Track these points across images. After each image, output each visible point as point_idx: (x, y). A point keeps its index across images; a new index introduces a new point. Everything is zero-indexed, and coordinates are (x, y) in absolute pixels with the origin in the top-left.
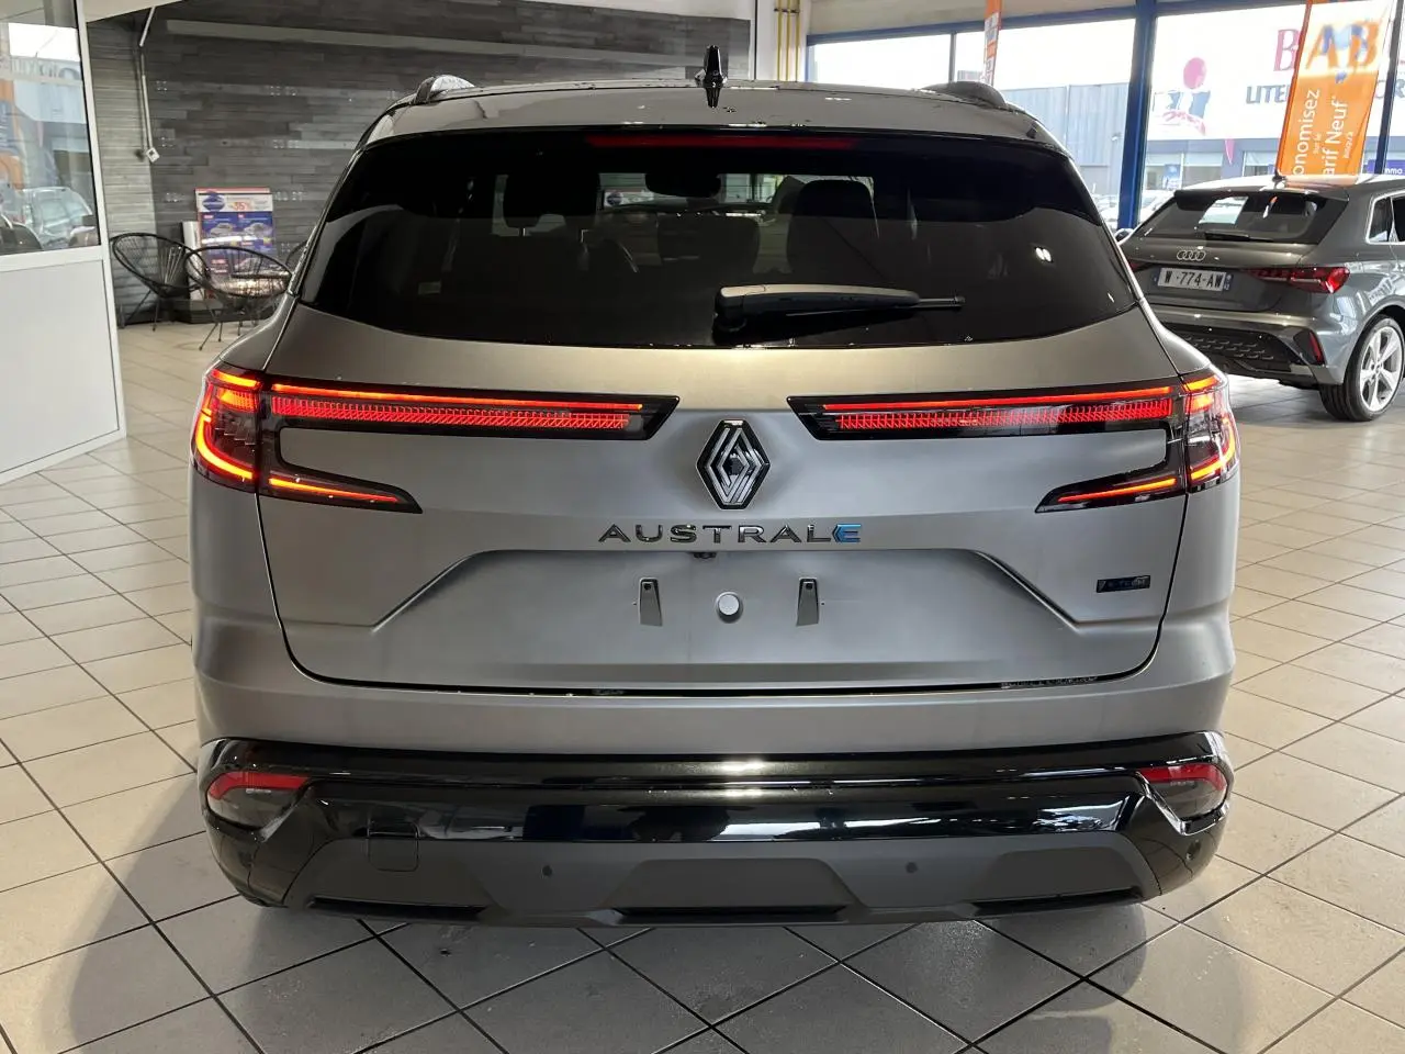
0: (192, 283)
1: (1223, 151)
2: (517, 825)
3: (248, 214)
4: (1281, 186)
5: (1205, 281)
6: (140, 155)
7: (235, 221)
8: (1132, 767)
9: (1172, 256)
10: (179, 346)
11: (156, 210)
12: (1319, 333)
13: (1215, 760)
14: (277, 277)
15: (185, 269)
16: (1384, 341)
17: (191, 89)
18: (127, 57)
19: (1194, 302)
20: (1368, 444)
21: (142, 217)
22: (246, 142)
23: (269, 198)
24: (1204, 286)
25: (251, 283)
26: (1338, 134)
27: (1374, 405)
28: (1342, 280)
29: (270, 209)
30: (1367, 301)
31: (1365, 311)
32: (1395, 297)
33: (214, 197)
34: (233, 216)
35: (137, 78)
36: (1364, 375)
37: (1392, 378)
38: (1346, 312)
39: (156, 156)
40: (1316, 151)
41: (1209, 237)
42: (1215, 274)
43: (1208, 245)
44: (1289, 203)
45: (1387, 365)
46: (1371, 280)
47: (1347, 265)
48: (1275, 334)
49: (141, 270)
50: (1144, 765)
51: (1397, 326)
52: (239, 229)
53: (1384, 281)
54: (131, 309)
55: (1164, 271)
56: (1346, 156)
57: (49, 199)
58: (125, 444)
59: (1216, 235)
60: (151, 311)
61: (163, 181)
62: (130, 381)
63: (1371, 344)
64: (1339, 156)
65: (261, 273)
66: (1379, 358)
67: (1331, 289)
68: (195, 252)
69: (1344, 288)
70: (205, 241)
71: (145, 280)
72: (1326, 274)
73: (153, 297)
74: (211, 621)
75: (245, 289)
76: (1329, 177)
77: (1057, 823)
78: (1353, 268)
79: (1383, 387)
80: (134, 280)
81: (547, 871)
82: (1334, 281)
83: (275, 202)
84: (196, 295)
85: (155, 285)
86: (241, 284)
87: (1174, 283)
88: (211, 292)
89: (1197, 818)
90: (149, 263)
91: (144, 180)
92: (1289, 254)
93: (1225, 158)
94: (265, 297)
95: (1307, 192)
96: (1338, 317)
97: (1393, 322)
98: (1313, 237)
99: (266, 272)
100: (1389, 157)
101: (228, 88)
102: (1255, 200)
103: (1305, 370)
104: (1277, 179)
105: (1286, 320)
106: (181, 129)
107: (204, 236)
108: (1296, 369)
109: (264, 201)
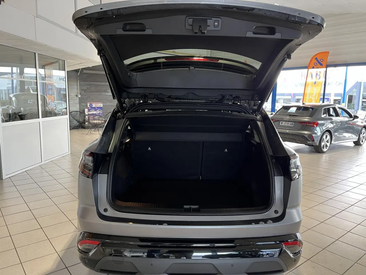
0: (86, 121)
1: (291, 96)
2: (146, 252)
3: (97, 107)
4: (304, 105)
5: (289, 124)
6: (77, 96)
7: (95, 109)
8: (281, 242)
9: (283, 119)
10: (82, 134)
11: (79, 107)
12: (313, 135)
13: (299, 240)
14: (103, 120)
15: (84, 119)
16: (326, 137)
17: (87, 83)
18: (76, 77)
19: (287, 128)
20: (324, 158)
21: (76, 108)
22: (98, 93)
23: (102, 104)
24: (289, 125)
25: (98, 121)
26: (315, 95)
27: (325, 150)
28: (317, 124)
29: (102, 106)
30: (322, 128)
31: (322, 131)
32: (328, 128)
33: (91, 104)
34: (95, 108)
35: (77, 81)
36: (323, 144)
37: (328, 144)
38: (318, 131)
39: (80, 96)
40: (311, 97)
41: (290, 115)
42: (291, 123)
43: (290, 117)
44: (306, 109)
45: (327, 142)
46: (323, 125)
47: (318, 121)
48: (304, 135)
49: (76, 119)
50: (283, 241)
51: (329, 133)
52: (96, 110)
53: (326, 124)
54: (74, 126)
55: (281, 122)
56: (317, 99)
57: (59, 103)
58: (70, 155)
59: (291, 115)
60: (78, 126)
61: (81, 101)
62: (72, 141)
63: (324, 137)
64: (315, 99)
65: (100, 119)
66: (325, 140)
67: (315, 126)
68: (87, 115)
69: (318, 126)
70: (89, 113)
71: (77, 120)
72: (314, 123)
73: (78, 123)
74: (81, 206)
75: (96, 122)
76: (314, 103)
77: (264, 253)
78: (320, 122)
79: (326, 146)
80: (75, 120)
81: (152, 265)
82: (316, 124)
83: (103, 105)
84: (86, 123)
85: (78, 122)
86: (96, 121)
87: (283, 124)
88: (90, 123)
89: (295, 253)
90: (78, 117)
91: (77, 101)
92: (306, 119)
93: (292, 97)
94: (100, 124)
95: (309, 107)
96: (316, 132)
97: (328, 133)
98: (311, 116)
99: (101, 119)
100: (326, 97)
101: (95, 83)
102: (299, 108)
103: (311, 143)
104: (303, 104)
105: (306, 132)
106: (85, 91)
107: (88, 112)
108: (308, 142)
109: (101, 105)
